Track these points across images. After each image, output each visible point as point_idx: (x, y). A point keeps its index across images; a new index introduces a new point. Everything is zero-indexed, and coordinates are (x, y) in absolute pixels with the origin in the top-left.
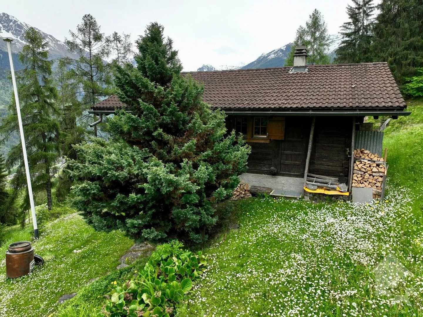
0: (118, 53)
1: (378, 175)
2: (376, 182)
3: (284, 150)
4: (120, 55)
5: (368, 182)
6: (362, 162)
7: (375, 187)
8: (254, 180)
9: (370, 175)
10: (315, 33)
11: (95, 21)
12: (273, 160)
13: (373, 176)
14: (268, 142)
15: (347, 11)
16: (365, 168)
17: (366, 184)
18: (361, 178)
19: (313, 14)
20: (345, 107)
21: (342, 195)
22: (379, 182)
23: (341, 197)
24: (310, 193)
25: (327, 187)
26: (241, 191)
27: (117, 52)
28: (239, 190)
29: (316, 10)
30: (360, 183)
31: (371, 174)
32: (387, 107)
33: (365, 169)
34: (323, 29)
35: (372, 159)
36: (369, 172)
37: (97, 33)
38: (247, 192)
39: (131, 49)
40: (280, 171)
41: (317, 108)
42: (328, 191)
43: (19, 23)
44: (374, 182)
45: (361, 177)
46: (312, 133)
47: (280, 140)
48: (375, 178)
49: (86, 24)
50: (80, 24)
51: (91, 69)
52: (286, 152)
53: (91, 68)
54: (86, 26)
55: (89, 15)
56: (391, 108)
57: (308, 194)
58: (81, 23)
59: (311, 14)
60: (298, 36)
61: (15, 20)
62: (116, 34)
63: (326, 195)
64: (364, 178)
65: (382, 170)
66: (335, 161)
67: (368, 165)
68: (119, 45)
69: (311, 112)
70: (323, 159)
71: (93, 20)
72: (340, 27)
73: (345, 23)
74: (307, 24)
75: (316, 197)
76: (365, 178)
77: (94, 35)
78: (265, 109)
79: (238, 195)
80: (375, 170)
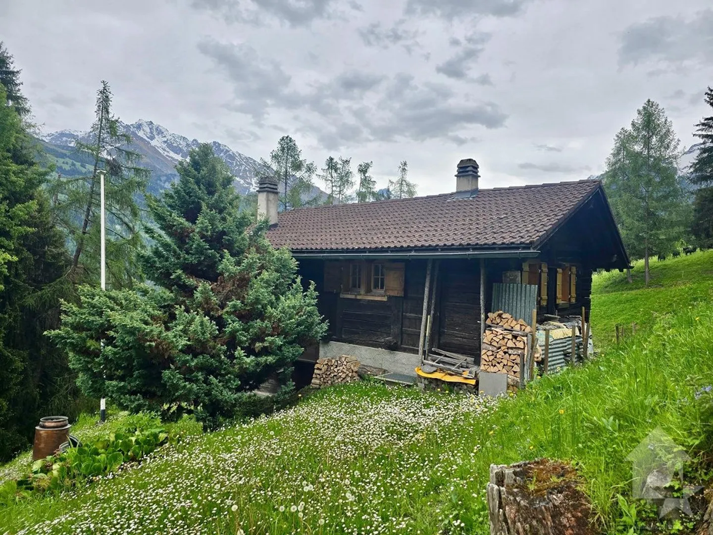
0: (333, 186)
1: (515, 353)
2: (512, 365)
3: (407, 313)
4: (334, 188)
5: (502, 364)
6: (494, 332)
7: (513, 373)
8: (367, 357)
9: (505, 353)
10: (650, 138)
11: (294, 144)
12: (392, 327)
13: (510, 355)
14: (385, 299)
15: (708, 99)
16: (498, 340)
17: (500, 367)
18: (493, 357)
19: (644, 108)
20: (453, 245)
21: (466, 384)
22: (516, 364)
23: (465, 387)
24: (425, 378)
25: (450, 370)
26: (348, 372)
27: (331, 184)
28: (345, 371)
29: (649, 101)
30: (492, 365)
31: (506, 350)
32: (508, 244)
33: (497, 342)
34: (664, 131)
35: (512, 328)
36: (503, 348)
37: (296, 159)
38: (354, 373)
39: (350, 179)
40: (401, 344)
41: (419, 247)
42: (449, 376)
43: (231, 153)
44: (510, 364)
45: (493, 355)
46: (427, 285)
47: (399, 297)
48: (513, 357)
49: (283, 149)
50: (276, 149)
51: (286, 209)
52: (408, 314)
53: (286, 207)
54: (283, 151)
55: (287, 137)
56: (513, 245)
57: (423, 380)
58: (276, 147)
59: (641, 108)
60: (618, 144)
61: (227, 150)
62: (331, 159)
63: (444, 382)
64: (496, 357)
65: (521, 345)
66: (472, 330)
67: (501, 337)
68: (335, 175)
69: (413, 253)
70: (457, 326)
71: (292, 144)
72: (697, 125)
73: (706, 119)
74: (633, 125)
75: (433, 385)
76: (498, 357)
77: (292, 162)
78: (359, 250)
79: (344, 379)
80: (510, 344)
